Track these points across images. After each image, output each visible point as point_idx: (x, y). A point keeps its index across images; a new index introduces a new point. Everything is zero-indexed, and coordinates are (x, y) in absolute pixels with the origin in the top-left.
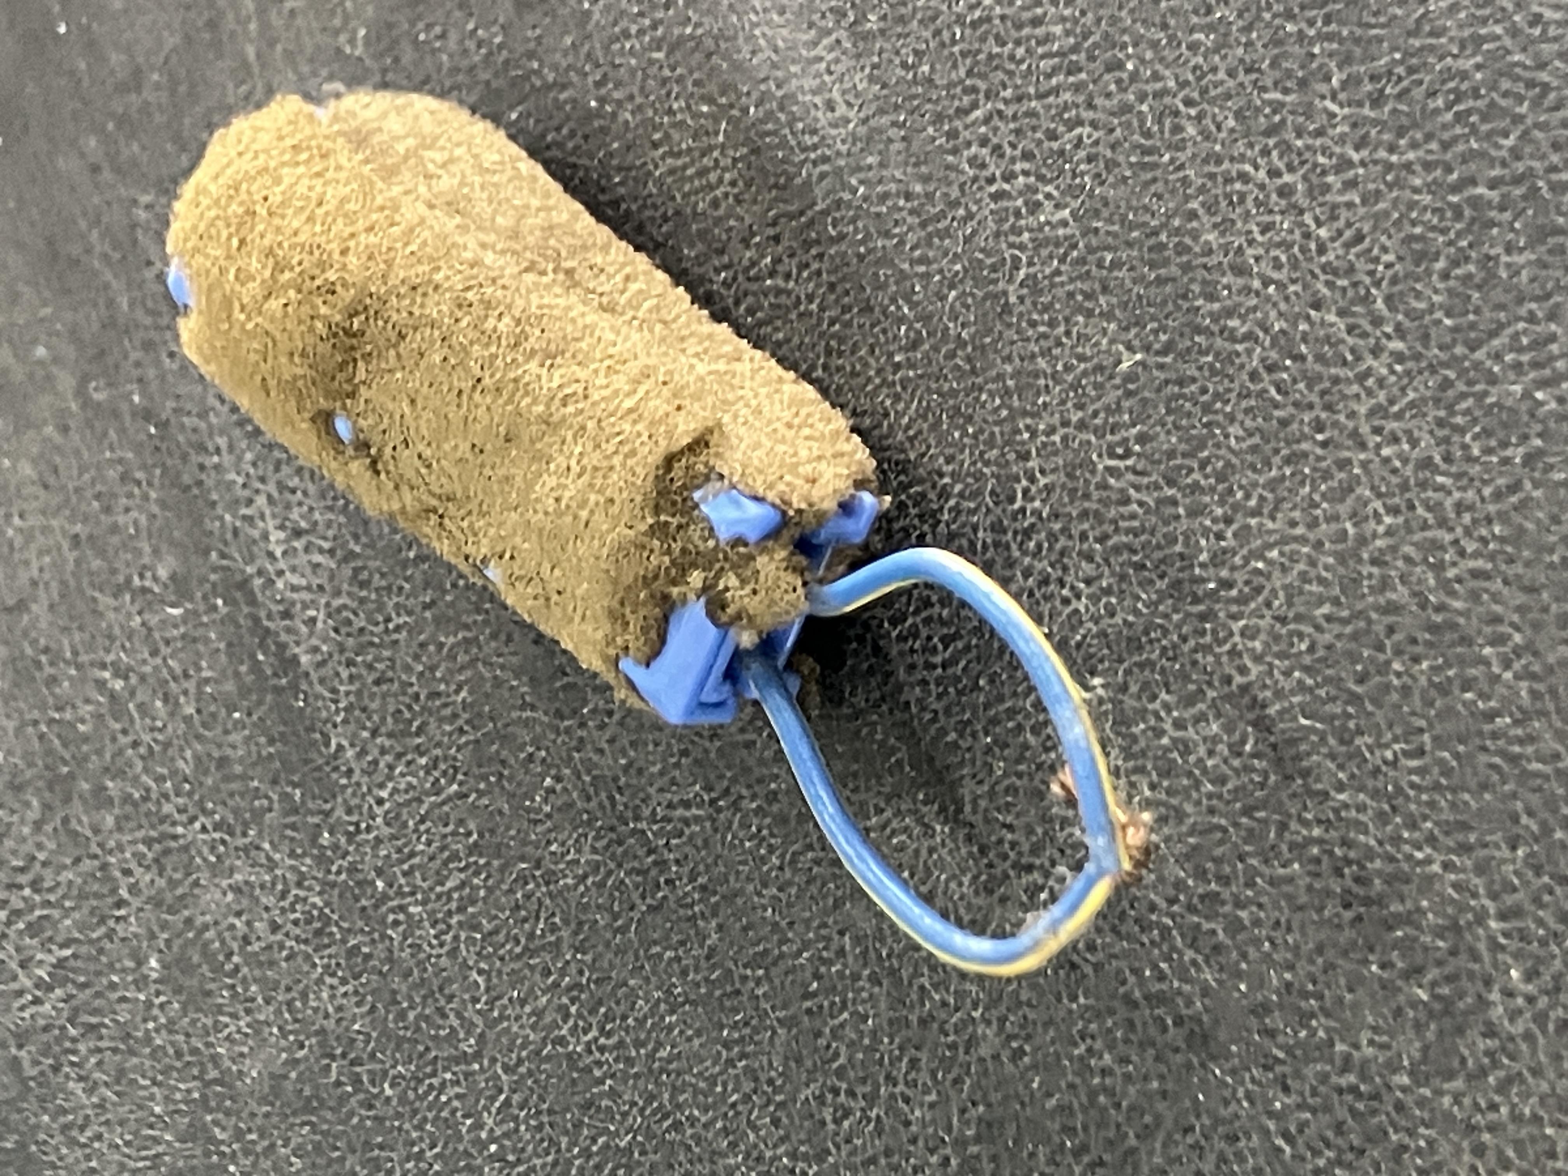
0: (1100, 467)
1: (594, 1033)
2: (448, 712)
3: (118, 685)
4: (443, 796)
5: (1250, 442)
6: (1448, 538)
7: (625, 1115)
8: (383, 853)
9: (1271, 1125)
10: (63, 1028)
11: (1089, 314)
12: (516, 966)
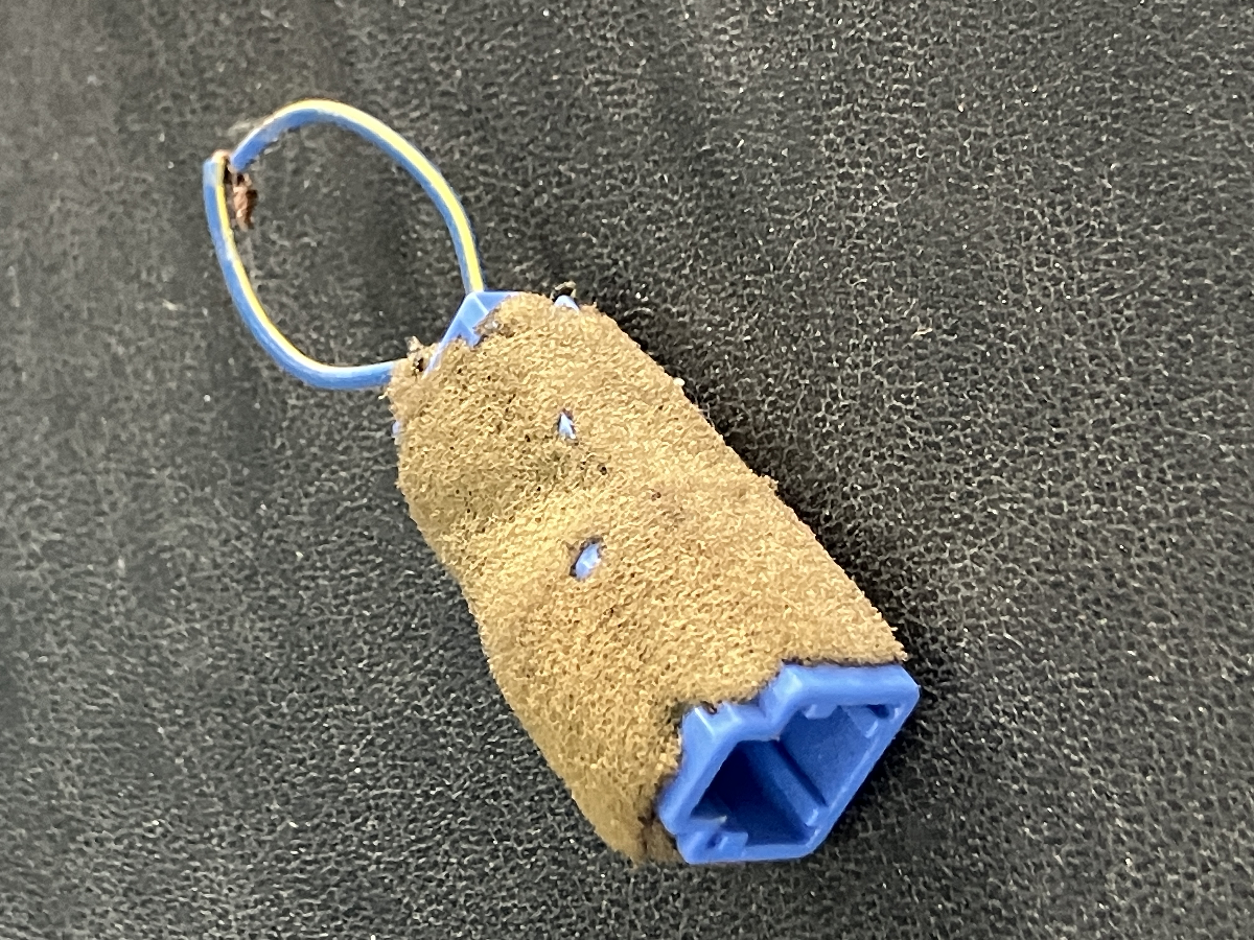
0: (887, 406)
1: (444, 710)
2: (368, 443)
3: (121, 350)
4: (355, 504)
5: (1003, 419)
6: (1139, 534)
7: (458, 776)
8: (304, 534)
9: (933, 920)
10: (46, 594)
11: (899, 287)
12: (392, 645)
